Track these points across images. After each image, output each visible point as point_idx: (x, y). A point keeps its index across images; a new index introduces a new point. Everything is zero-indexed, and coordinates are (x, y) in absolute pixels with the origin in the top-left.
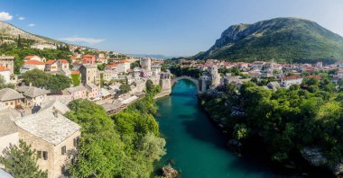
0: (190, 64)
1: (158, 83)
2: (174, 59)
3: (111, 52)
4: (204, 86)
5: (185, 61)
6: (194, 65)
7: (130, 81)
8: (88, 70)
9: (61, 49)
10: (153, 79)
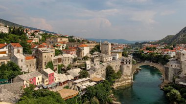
0: (155, 48)
1: (118, 69)
2: (137, 44)
3: (72, 37)
4: (171, 75)
5: (149, 46)
6: (159, 50)
7: (89, 66)
8: (44, 55)
9: (13, 32)
10: (113, 65)
